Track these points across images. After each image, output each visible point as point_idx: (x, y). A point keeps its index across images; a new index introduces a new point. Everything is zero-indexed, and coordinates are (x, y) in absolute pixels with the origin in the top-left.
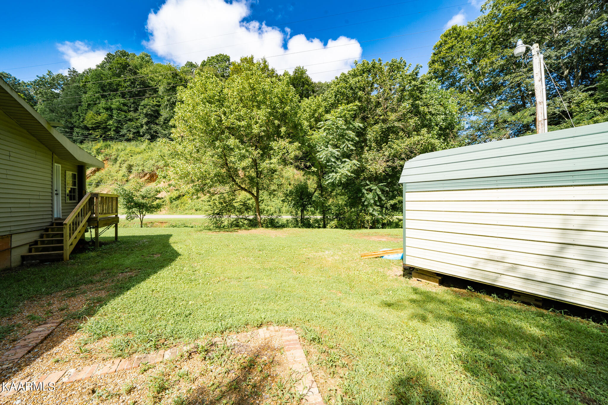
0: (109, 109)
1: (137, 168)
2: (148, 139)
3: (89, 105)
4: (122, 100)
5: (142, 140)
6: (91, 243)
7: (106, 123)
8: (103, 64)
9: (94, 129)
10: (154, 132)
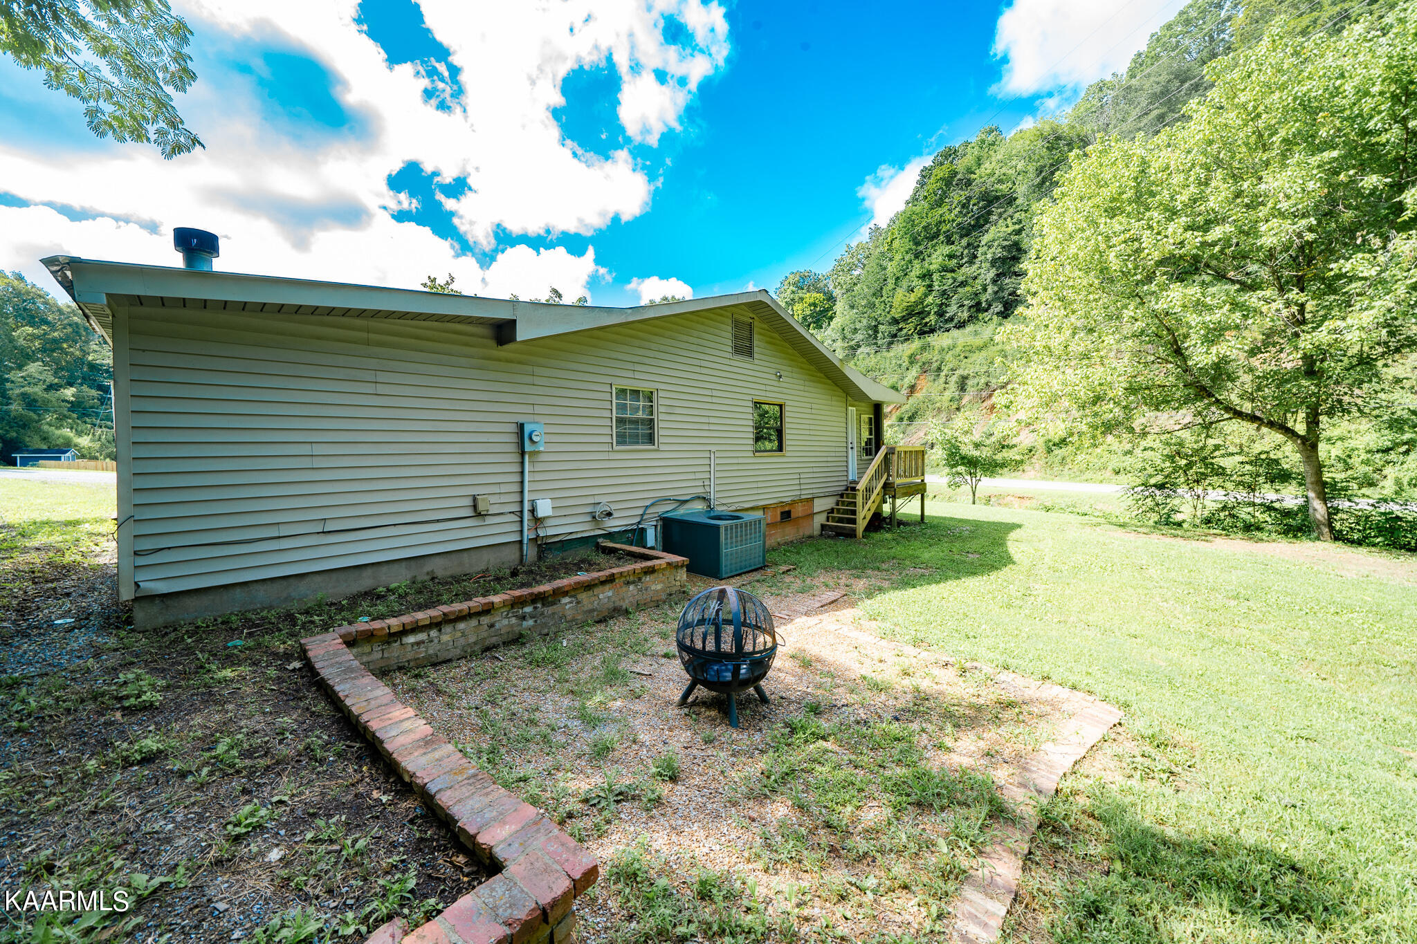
0: (928, 275)
1: (976, 381)
2: (997, 314)
3: (897, 279)
4: (947, 250)
5: (986, 319)
6: (888, 520)
7: (922, 303)
8: (915, 194)
9: (904, 319)
10: (1010, 295)
